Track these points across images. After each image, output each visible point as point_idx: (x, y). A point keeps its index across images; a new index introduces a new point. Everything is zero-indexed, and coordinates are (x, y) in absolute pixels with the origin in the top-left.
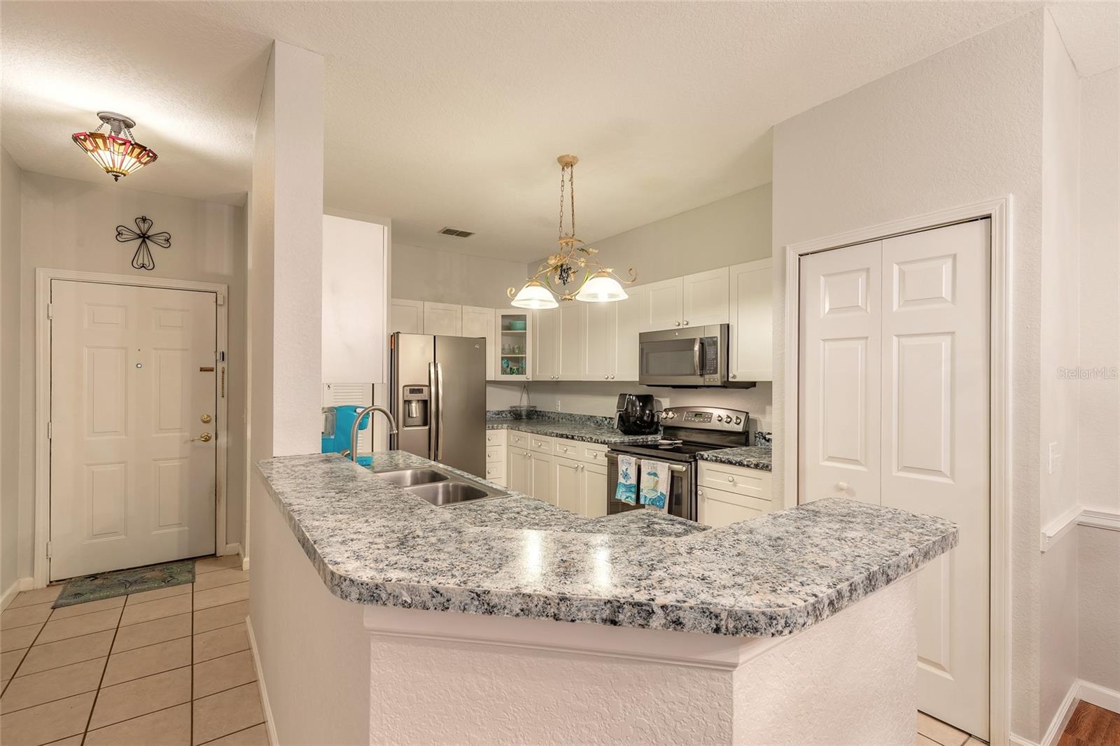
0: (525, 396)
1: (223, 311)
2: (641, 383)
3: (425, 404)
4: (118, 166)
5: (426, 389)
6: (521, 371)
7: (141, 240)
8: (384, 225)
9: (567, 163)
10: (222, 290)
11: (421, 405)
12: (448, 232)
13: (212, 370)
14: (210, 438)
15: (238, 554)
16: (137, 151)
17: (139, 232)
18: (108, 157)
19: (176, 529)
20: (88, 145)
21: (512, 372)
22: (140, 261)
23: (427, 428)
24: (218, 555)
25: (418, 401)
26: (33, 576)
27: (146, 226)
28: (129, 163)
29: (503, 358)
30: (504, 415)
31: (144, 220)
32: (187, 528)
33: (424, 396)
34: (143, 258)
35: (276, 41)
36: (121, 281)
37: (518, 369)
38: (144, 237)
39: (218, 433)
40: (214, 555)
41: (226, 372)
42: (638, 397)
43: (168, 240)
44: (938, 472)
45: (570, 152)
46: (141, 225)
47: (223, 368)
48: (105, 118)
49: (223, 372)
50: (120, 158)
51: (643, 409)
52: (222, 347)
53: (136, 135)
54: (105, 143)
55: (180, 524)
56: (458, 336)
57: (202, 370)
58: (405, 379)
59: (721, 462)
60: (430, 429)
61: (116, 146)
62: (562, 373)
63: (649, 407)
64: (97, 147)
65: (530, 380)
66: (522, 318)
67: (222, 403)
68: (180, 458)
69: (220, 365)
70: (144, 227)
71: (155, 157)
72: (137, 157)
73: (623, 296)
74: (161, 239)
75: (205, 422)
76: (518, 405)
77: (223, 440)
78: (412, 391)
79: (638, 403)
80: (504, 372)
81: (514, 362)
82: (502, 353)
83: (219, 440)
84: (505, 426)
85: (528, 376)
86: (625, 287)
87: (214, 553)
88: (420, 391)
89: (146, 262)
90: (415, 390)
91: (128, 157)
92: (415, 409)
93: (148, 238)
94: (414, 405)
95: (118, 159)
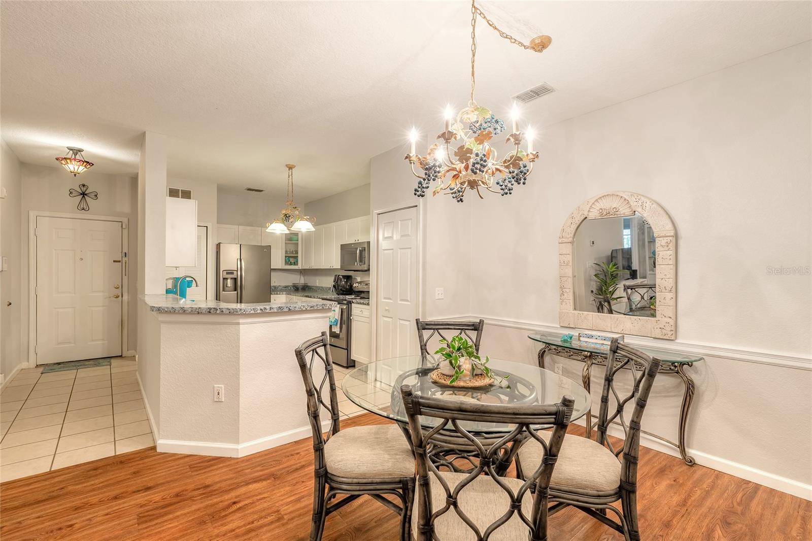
0: (302, 278)
1: (125, 232)
2: (342, 269)
3: (235, 279)
4: (76, 170)
5: (235, 272)
6: (296, 263)
7: (82, 196)
8: (196, 200)
9: (290, 168)
10: (125, 221)
11: (233, 280)
12: (249, 190)
13: (120, 262)
14: (119, 296)
15: (134, 356)
16: (85, 164)
17: (81, 192)
18: (72, 167)
19: (101, 342)
20: (63, 162)
21: (291, 264)
22: (82, 206)
23: (236, 292)
24: (123, 356)
25: (232, 278)
26: (28, 362)
27: (85, 189)
28: (81, 169)
29: (286, 257)
30: (289, 288)
31: (84, 186)
32: (106, 342)
33: (234, 276)
34: (83, 205)
35: (146, 132)
36: (72, 217)
37: (294, 263)
38: (84, 194)
39: (123, 294)
40: (121, 356)
41: (127, 262)
42: (343, 276)
43: (96, 196)
44: (407, 301)
45: (291, 163)
46: (82, 188)
47: (126, 261)
48: (70, 149)
49: (126, 263)
50: (78, 167)
51: (346, 282)
52: (125, 250)
53: (84, 156)
54: (71, 162)
55: (103, 340)
56: (259, 245)
57: (114, 261)
58: (223, 267)
59: (359, 303)
60: (237, 293)
61: (76, 162)
62: (314, 265)
63: (350, 282)
64: (67, 163)
65: (301, 268)
66: (297, 234)
67: (125, 279)
68: (103, 306)
69: (124, 259)
70: (84, 189)
71: (93, 165)
72: (85, 166)
73: (313, 229)
74: (92, 195)
75: (117, 288)
76: (298, 282)
77: (126, 297)
78: (227, 273)
79: (343, 280)
80: (286, 263)
81: (292, 258)
82: (286, 254)
83: (123, 298)
84: (284, 293)
85: (300, 266)
86: (314, 226)
87: (121, 355)
88: (232, 273)
89: (85, 207)
90: (230, 272)
91: (81, 167)
92: (230, 283)
93: (86, 195)
94: (229, 281)
95: (76, 168)
